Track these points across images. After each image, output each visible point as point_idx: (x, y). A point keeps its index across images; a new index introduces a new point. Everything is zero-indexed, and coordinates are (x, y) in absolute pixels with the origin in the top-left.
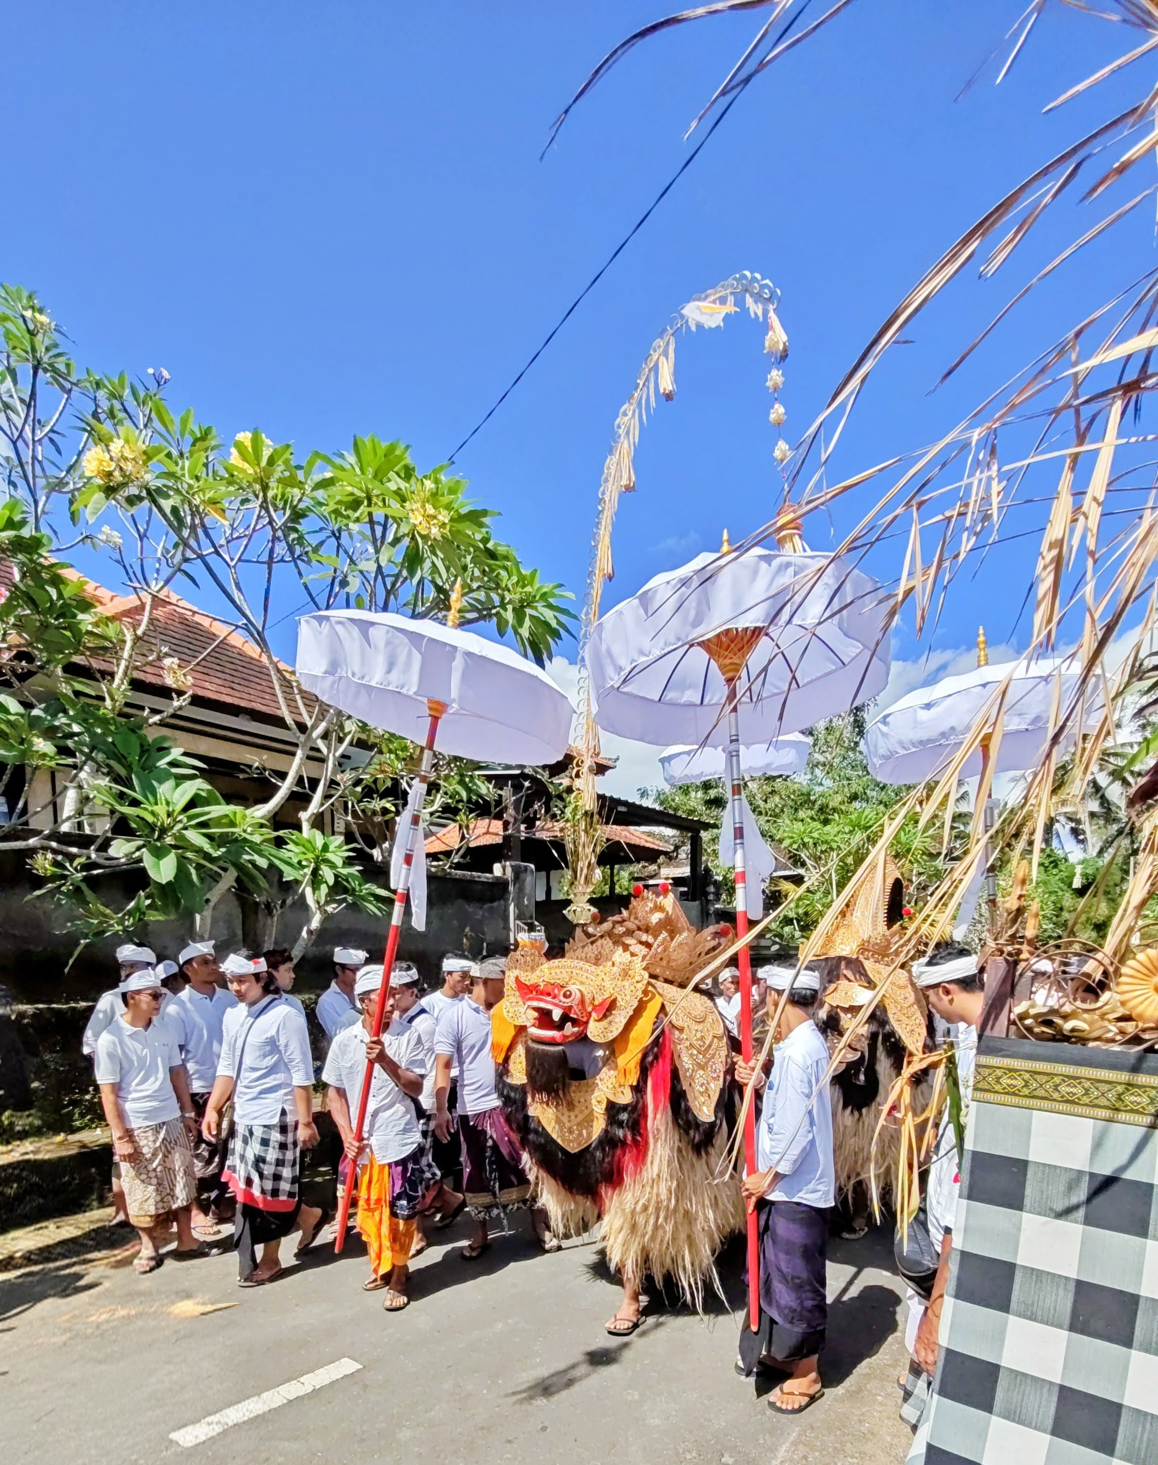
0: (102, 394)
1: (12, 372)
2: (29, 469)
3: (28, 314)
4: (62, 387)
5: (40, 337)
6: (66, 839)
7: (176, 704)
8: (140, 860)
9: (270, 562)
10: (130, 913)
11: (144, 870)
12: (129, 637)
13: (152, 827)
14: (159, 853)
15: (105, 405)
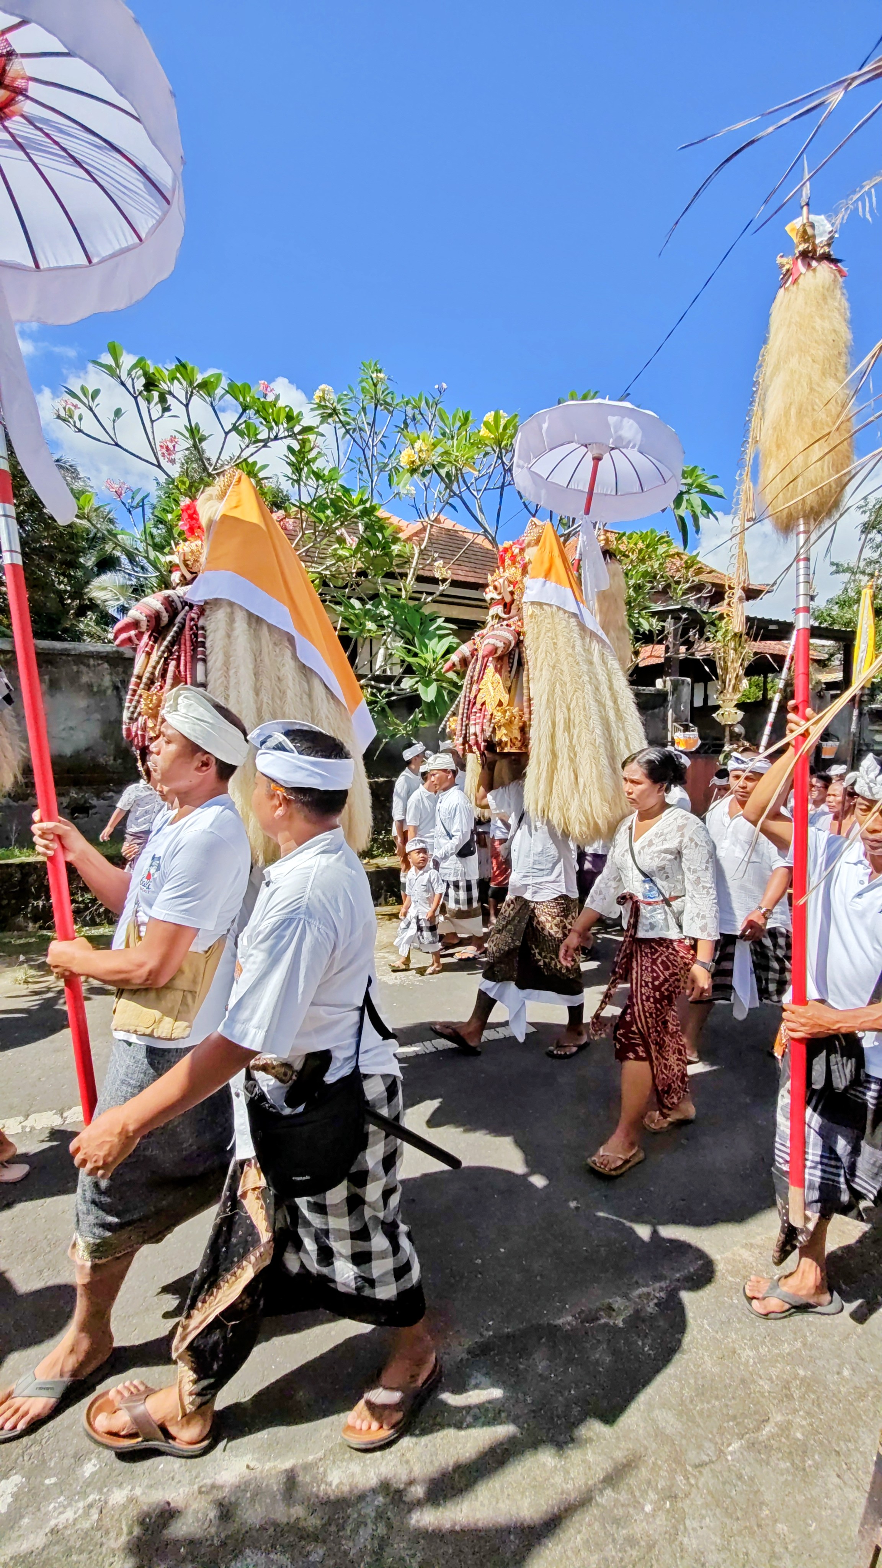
0: (409, 409)
1: (364, 409)
2: (369, 461)
3: (374, 376)
4: (388, 410)
5: (379, 386)
6: (377, 679)
7: (441, 588)
8: (417, 690)
9: (502, 487)
10: (410, 723)
11: (419, 696)
12: (416, 551)
13: (424, 669)
14: (427, 684)
15: (410, 413)
